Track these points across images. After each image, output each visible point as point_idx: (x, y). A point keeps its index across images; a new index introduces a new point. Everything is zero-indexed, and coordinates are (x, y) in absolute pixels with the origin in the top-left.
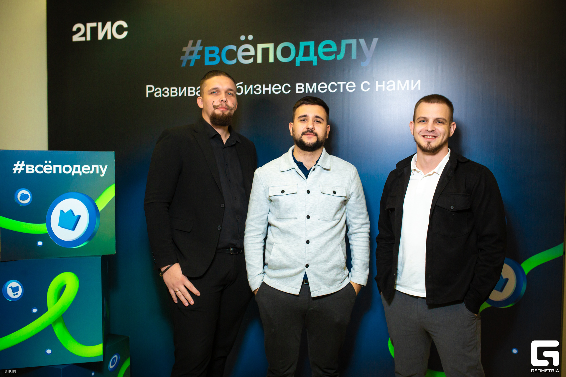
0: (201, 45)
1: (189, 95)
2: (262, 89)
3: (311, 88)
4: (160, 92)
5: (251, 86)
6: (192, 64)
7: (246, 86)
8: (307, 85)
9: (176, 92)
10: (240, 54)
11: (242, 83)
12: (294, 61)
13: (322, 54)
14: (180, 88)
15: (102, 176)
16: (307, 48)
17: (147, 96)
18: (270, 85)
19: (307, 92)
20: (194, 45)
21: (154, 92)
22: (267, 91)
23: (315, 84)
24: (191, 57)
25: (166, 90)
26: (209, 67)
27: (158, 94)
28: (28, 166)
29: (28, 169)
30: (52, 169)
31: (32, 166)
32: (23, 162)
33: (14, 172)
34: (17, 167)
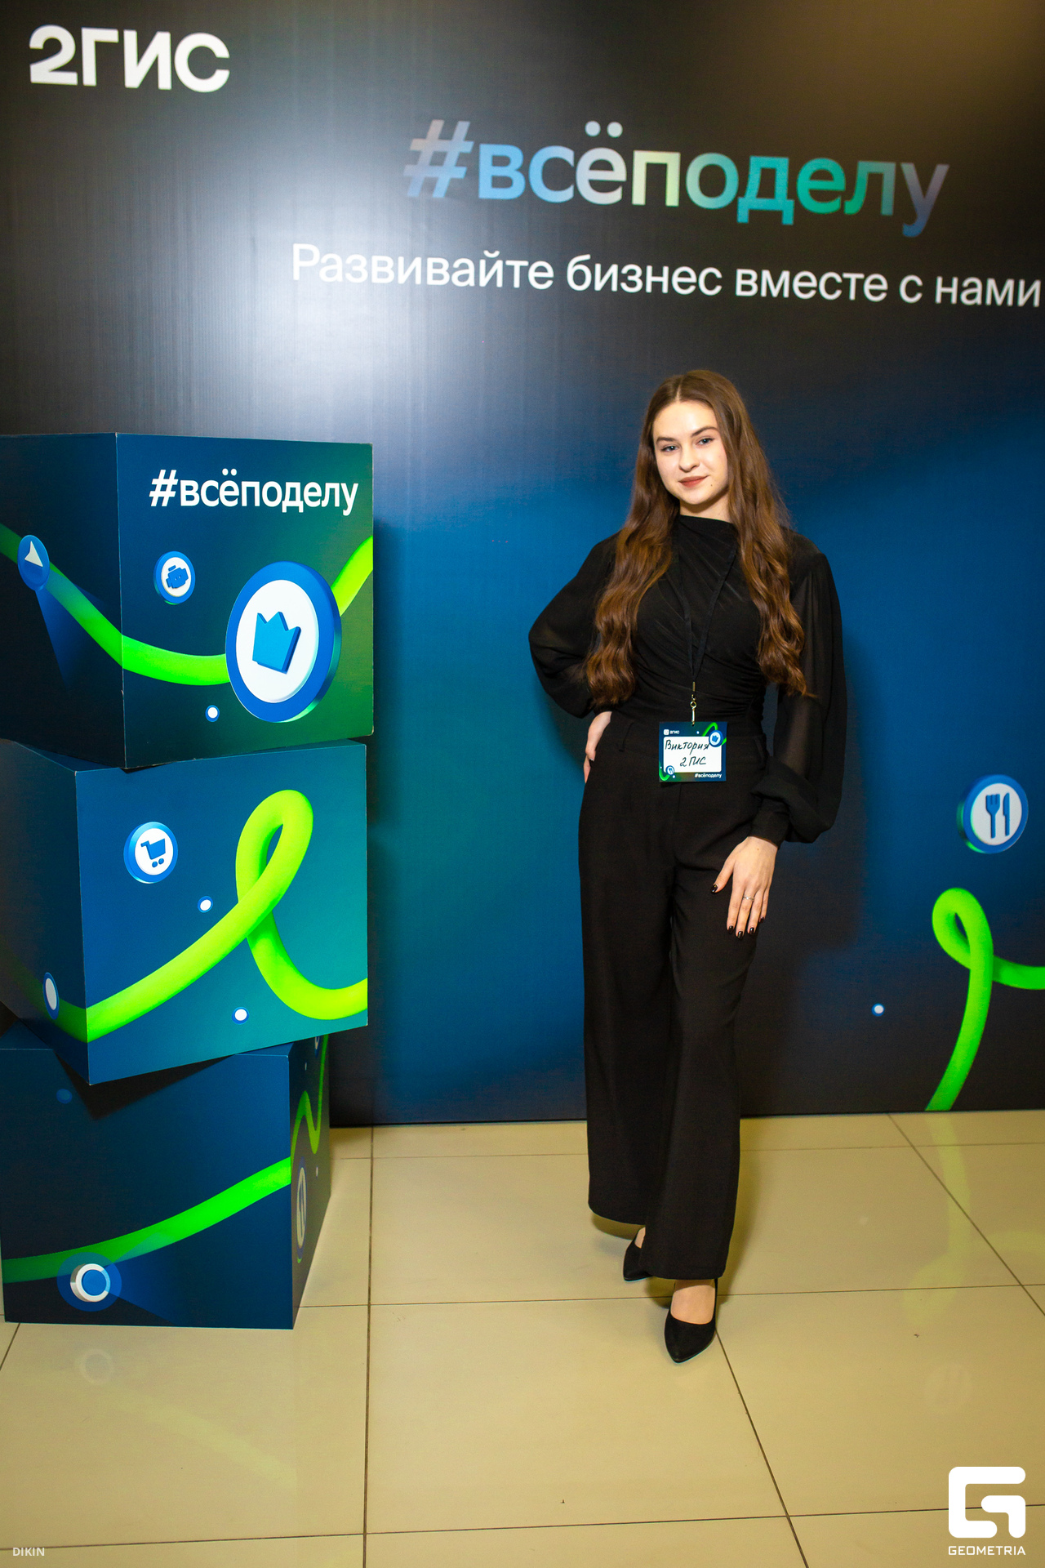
0: (467, 138)
1: (431, 281)
2: (643, 278)
3: (775, 284)
4: (339, 266)
5: (614, 269)
6: (439, 191)
7: (598, 267)
8: (767, 275)
9: (388, 269)
10: (584, 175)
11: (587, 257)
12: (733, 206)
13: (808, 194)
14: (401, 260)
15: (346, 513)
16: (768, 176)
18: (666, 270)
19: (764, 293)
20: (447, 134)
21: (320, 265)
22: (657, 286)
23: (785, 275)
24: (435, 172)
25: (357, 263)
26: (492, 203)
27: (330, 274)
28: (184, 483)
29: (184, 493)
30: (238, 494)
31: (194, 484)
32: (173, 473)
33: (154, 504)
34: (159, 488)
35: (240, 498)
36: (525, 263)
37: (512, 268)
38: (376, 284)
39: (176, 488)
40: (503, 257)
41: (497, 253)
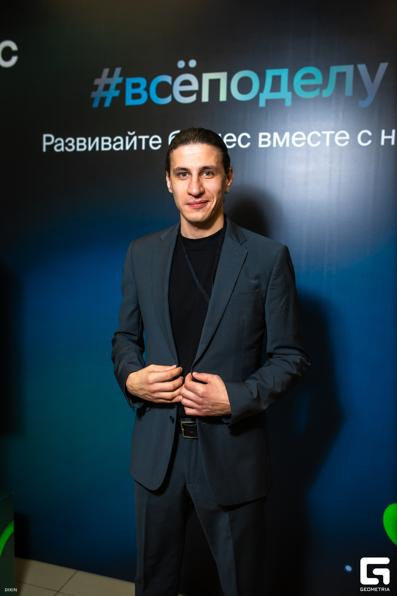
0: (121, 76)
1: (103, 149)
3: (281, 140)
4: (62, 144)
6: (107, 104)
8: (276, 135)
9: (84, 144)
10: (177, 88)
12: (257, 98)
13: (299, 87)
14: (90, 139)
16: (276, 80)
17: (44, 150)
19: (274, 145)
20: (111, 75)
21: (54, 144)
23: (287, 134)
24: (105, 94)
25: (70, 142)
26: (132, 107)
27: (59, 148)
37: (141, 139)
38: (79, 152)
40: (137, 134)
41: (134, 133)
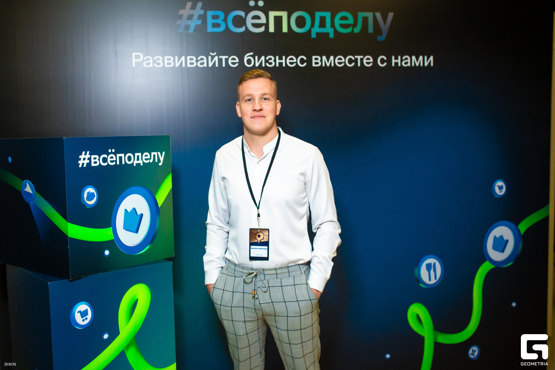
0: (202, 9)
1: (189, 66)
2: (275, 61)
3: (328, 61)
4: (151, 61)
5: (263, 58)
6: (191, 30)
7: (256, 57)
8: (324, 58)
9: (171, 61)
10: (249, 21)
11: (252, 54)
12: (309, 31)
13: (339, 26)
14: (176, 58)
15: (160, 164)
16: (323, 19)
19: (324, 65)
20: (193, 8)
21: (143, 61)
22: (281, 64)
23: (332, 58)
24: (189, 22)
25: (159, 59)
26: (213, 34)
27: (148, 64)
28: (93, 157)
29: (93, 161)
30: (115, 160)
31: (97, 157)
32: (88, 152)
33: (80, 166)
34: (82, 159)
35: (116, 161)
36: (227, 57)
37: (222, 59)
38: (167, 67)
39: (90, 159)
40: (218, 55)
41: (215, 54)
